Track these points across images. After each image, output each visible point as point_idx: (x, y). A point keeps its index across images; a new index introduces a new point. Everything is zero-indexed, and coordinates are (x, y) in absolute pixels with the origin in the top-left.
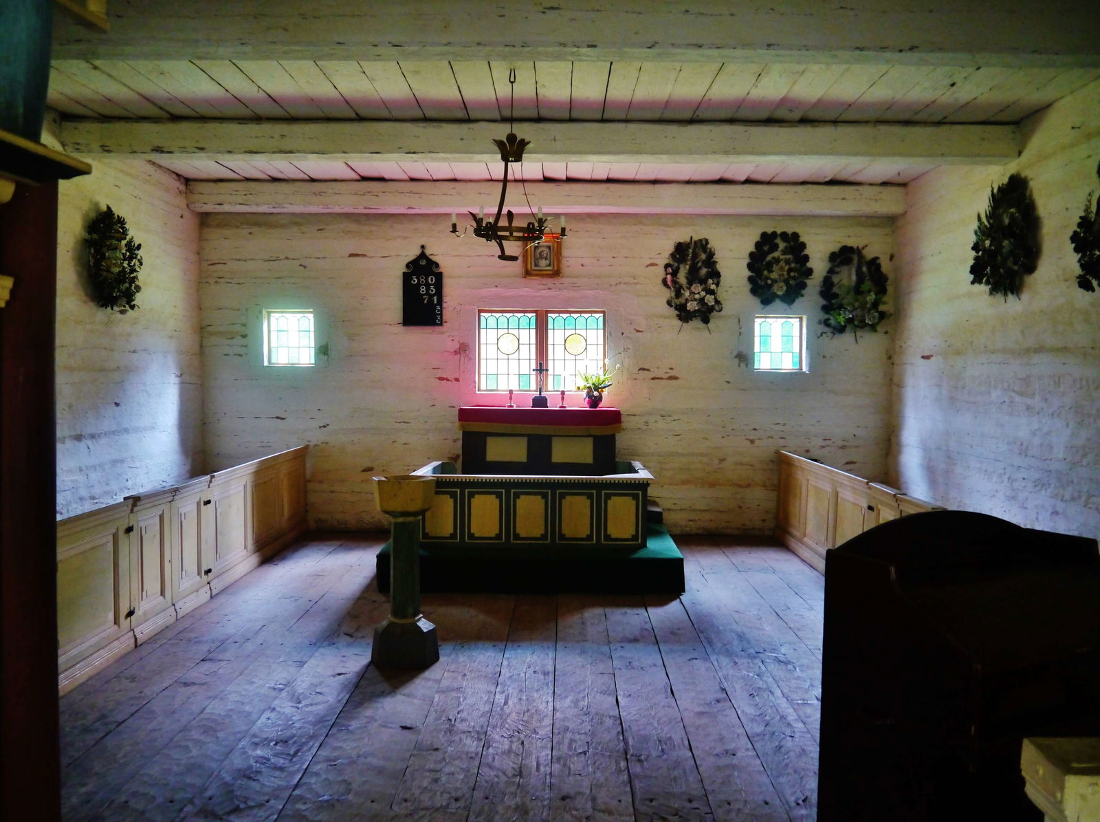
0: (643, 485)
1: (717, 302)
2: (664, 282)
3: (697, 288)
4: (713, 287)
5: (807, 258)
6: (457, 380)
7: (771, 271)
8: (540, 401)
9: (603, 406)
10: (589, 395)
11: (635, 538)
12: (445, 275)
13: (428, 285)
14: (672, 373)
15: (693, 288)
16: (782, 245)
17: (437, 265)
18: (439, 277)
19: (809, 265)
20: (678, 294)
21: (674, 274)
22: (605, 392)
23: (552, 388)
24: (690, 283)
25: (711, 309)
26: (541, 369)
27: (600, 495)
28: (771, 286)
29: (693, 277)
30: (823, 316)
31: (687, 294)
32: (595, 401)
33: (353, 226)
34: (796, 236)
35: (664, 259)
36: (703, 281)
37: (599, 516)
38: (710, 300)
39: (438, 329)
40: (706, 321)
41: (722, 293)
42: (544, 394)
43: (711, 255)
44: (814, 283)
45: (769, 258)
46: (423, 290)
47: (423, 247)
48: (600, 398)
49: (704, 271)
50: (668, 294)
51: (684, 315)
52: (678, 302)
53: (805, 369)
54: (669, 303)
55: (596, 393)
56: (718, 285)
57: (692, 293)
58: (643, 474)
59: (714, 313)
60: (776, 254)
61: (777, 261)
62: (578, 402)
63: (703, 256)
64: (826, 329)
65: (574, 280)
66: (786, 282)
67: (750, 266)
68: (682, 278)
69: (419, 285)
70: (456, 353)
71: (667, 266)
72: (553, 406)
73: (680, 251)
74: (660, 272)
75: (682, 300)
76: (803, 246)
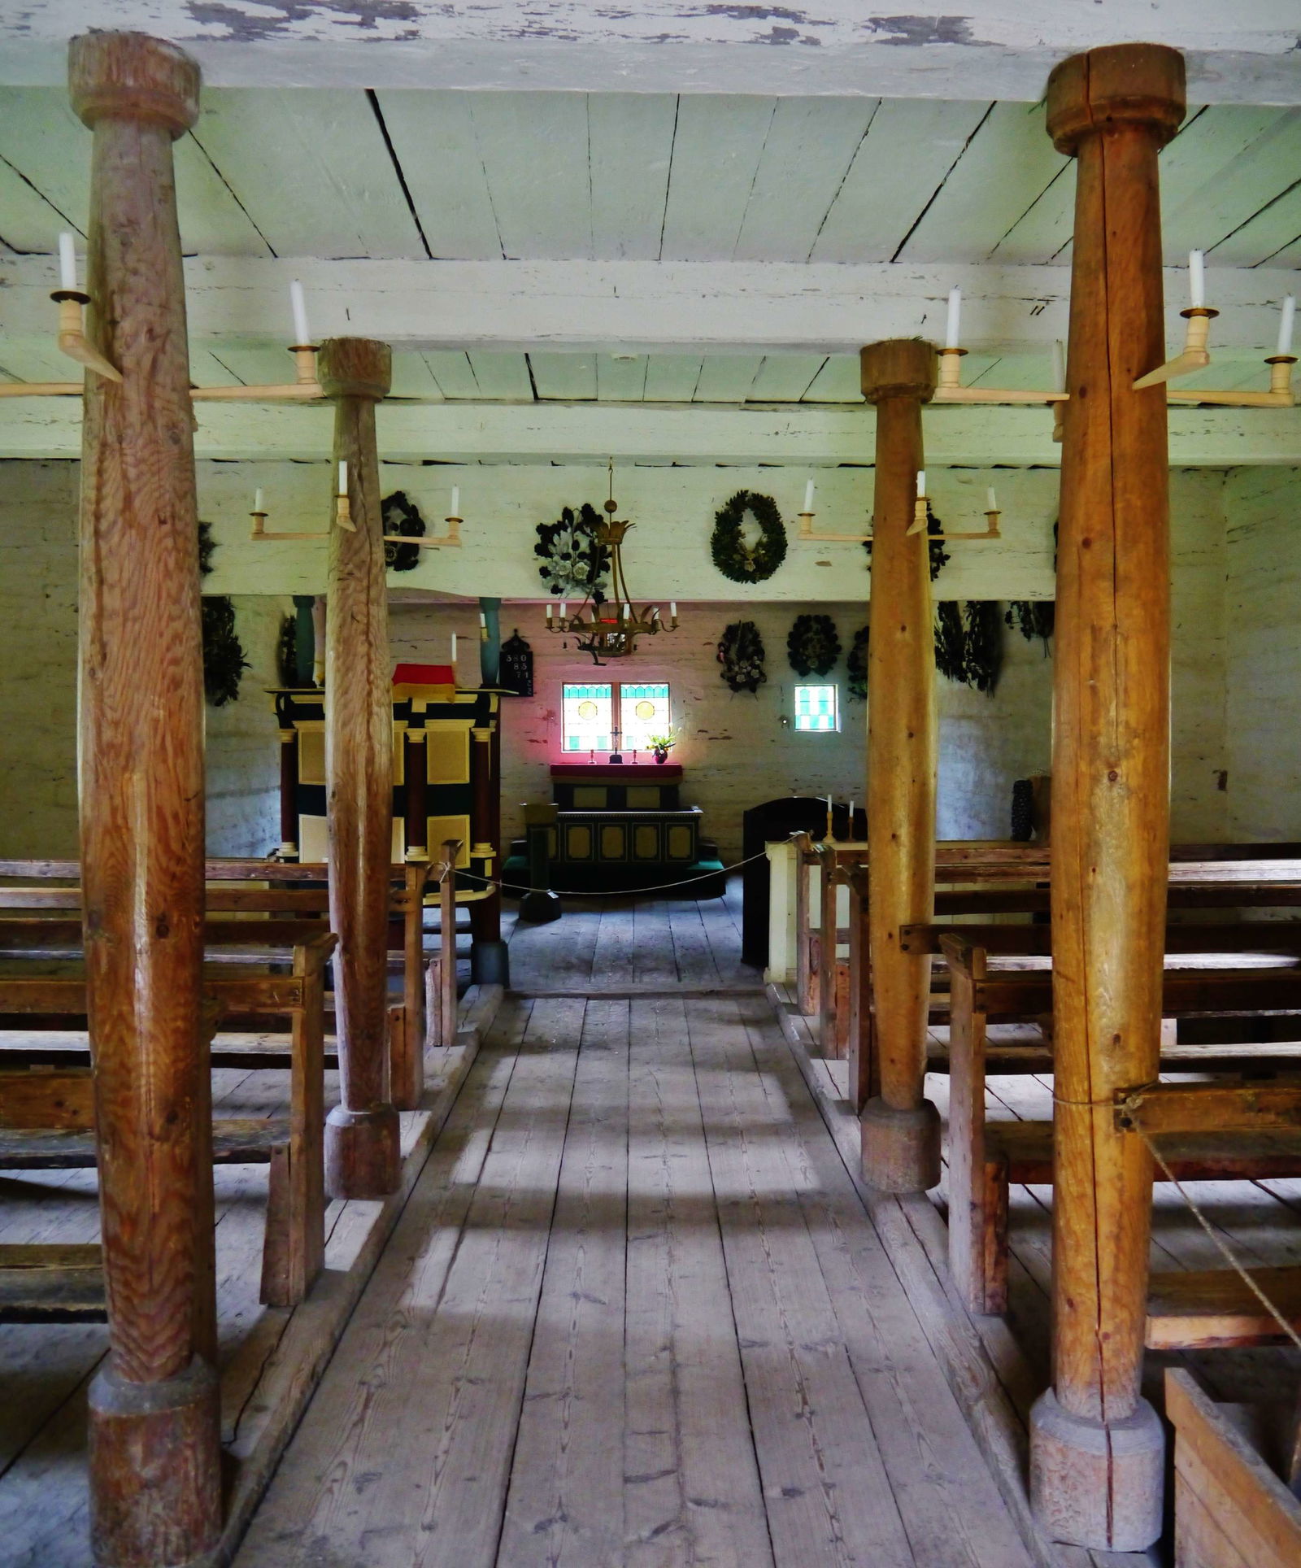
0: (697, 817)
1: (762, 674)
2: (718, 658)
3: (744, 664)
4: (758, 662)
5: (836, 637)
6: (545, 742)
7: (805, 648)
8: (616, 758)
9: (668, 761)
10: (657, 753)
11: (689, 857)
12: (535, 653)
13: (520, 663)
14: (726, 734)
15: (741, 664)
16: (815, 626)
17: (528, 646)
18: (530, 655)
19: (838, 642)
20: (730, 669)
21: (726, 652)
22: (670, 751)
23: (626, 747)
24: (740, 659)
25: (757, 681)
26: (616, 732)
27: (663, 826)
28: (806, 661)
29: (742, 655)
30: (850, 685)
31: (736, 669)
32: (661, 758)
33: (456, 614)
34: (827, 619)
35: (717, 639)
36: (749, 658)
37: (663, 841)
38: (755, 673)
39: (530, 699)
40: (753, 690)
41: (766, 668)
42: (619, 753)
43: (757, 635)
44: (843, 657)
45: (805, 637)
46: (516, 666)
47: (516, 631)
48: (665, 756)
49: (751, 649)
50: (721, 668)
51: (735, 686)
52: (729, 674)
53: (838, 729)
54: (722, 676)
55: (662, 752)
56: (762, 660)
57: (741, 668)
58: (696, 810)
59: (761, 684)
60: (810, 635)
61: (811, 640)
62: (648, 759)
63: (750, 636)
64: (854, 696)
65: (643, 657)
66: (818, 657)
67: (789, 644)
68: (733, 655)
69: (512, 663)
70: (544, 719)
71: (720, 645)
72: (627, 761)
73: (731, 632)
74: (714, 650)
75: (733, 674)
76: (833, 627)
